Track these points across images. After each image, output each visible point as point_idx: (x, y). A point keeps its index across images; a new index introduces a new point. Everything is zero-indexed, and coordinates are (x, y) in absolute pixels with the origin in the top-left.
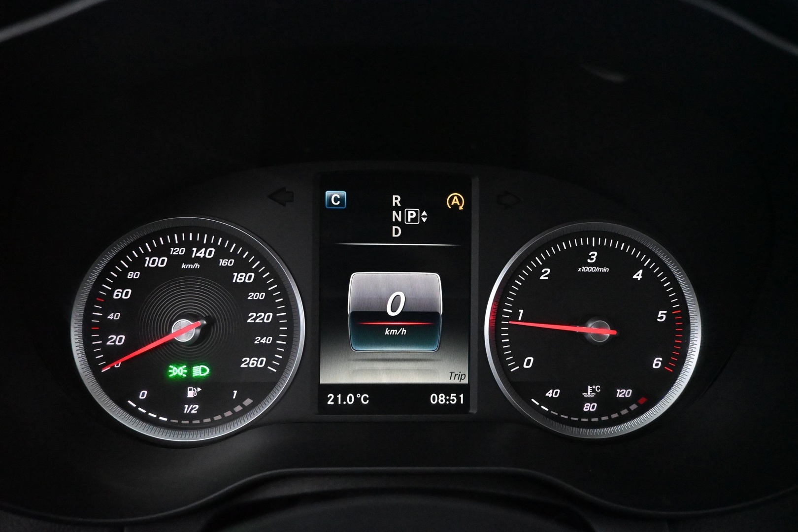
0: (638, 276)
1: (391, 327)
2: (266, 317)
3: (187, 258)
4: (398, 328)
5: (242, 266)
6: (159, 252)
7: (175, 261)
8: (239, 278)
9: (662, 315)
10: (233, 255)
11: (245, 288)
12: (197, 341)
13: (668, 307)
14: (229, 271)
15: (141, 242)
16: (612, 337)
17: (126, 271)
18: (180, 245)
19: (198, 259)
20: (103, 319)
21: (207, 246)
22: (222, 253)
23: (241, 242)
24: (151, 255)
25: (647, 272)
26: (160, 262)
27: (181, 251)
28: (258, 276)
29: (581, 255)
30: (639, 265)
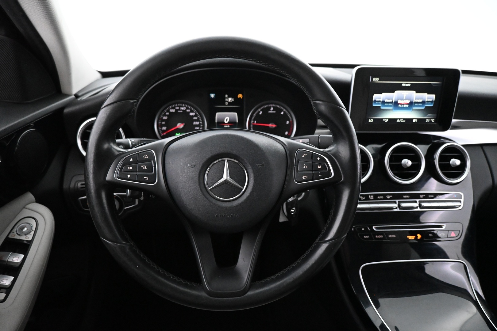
0: (282, 113)
1: (226, 125)
2: (197, 123)
3: (179, 110)
4: (227, 125)
5: (192, 111)
6: (173, 108)
7: (177, 110)
8: (191, 114)
9: (288, 122)
10: (190, 109)
11: (193, 116)
12: (183, 128)
13: (289, 120)
14: (189, 113)
15: (169, 106)
16: (275, 127)
17: (165, 113)
18: (178, 106)
19: (182, 110)
20: (161, 124)
21: (184, 107)
22: (187, 108)
23: (191, 106)
24: (171, 109)
25: (284, 112)
26: (173, 111)
27: (177, 108)
28: (196, 114)
29: (269, 109)
30: (282, 111)
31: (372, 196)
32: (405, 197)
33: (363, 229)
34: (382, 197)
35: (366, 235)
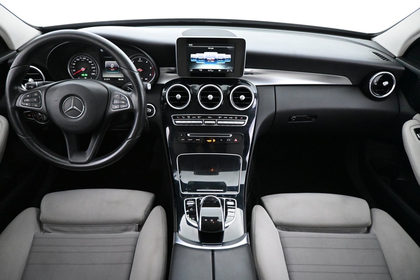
0: (147, 62)
1: (112, 69)
2: (94, 68)
3: (82, 59)
4: (113, 69)
5: (90, 60)
6: (78, 58)
7: (80, 59)
8: (90, 62)
9: (151, 68)
10: (88, 59)
11: (91, 63)
12: (85, 71)
13: (151, 67)
14: (88, 61)
15: (75, 57)
16: (142, 71)
17: (74, 61)
18: (81, 57)
19: (84, 59)
20: (72, 67)
21: (85, 57)
22: (87, 58)
23: (89, 57)
24: (77, 59)
25: (148, 61)
26: (78, 60)
27: (81, 58)
28: (92, 62)
29: (138, 59)
30: (147, 60)
31: (189, 117)
32: (209, 117)
33: (181, 135)
34: (195, 117)
35: (182, 139)
